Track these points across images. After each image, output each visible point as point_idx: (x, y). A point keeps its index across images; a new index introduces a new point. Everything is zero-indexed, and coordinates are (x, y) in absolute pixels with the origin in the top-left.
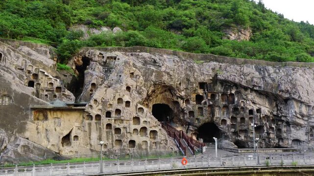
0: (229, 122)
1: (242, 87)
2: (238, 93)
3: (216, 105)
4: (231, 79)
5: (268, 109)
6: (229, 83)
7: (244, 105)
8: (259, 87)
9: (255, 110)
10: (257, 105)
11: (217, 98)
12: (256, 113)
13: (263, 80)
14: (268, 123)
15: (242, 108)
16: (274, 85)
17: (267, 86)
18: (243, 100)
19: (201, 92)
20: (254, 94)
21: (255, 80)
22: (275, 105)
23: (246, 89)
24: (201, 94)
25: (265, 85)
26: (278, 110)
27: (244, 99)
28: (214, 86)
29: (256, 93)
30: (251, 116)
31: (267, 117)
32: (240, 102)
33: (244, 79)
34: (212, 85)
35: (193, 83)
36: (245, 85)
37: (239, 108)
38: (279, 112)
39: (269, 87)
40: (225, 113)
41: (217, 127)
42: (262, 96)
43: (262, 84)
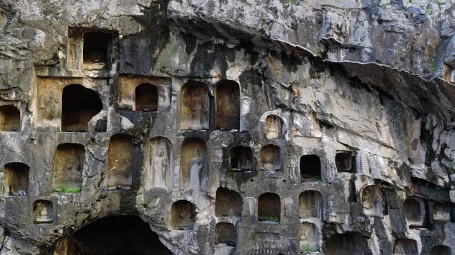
0: (206, 215)
1: (274, 54)
2: (257, 77)
3: (153, 134)
4: (225, 14)
5: (388, 153)
6: (219, 36)
7: (282, 136)
8: (353, 49)
9: (331, 157)
10: (342, 136)
11: (163, 103)
12: (332, 173)
13: (371, 20)
14: (386, 220)
15: (271, 148)
16: (420, 40)
17: (388, 45)
18: (277, 112)
19: (86, 73)
20: (328, 83)
21: (333, 17)
22: (417, 134)
23: (291, 58)
24: (88, 84)
25: (377, 40)
26: (430, 156)
27: (283, 107)
28: (151, 48)
29: (337, 81)
30: (311, 185)
31: (382, 188)
32: (263, 119)
33: (285, 15)
34: (143, 43)
35: (36, 25)
36: (283, 39)
37: (256, 147)
38: (435, 165)
39: (399, 49)
40: (195, 170)
41: (156, 236)
42: (363, 95)
43: (363, 37)
